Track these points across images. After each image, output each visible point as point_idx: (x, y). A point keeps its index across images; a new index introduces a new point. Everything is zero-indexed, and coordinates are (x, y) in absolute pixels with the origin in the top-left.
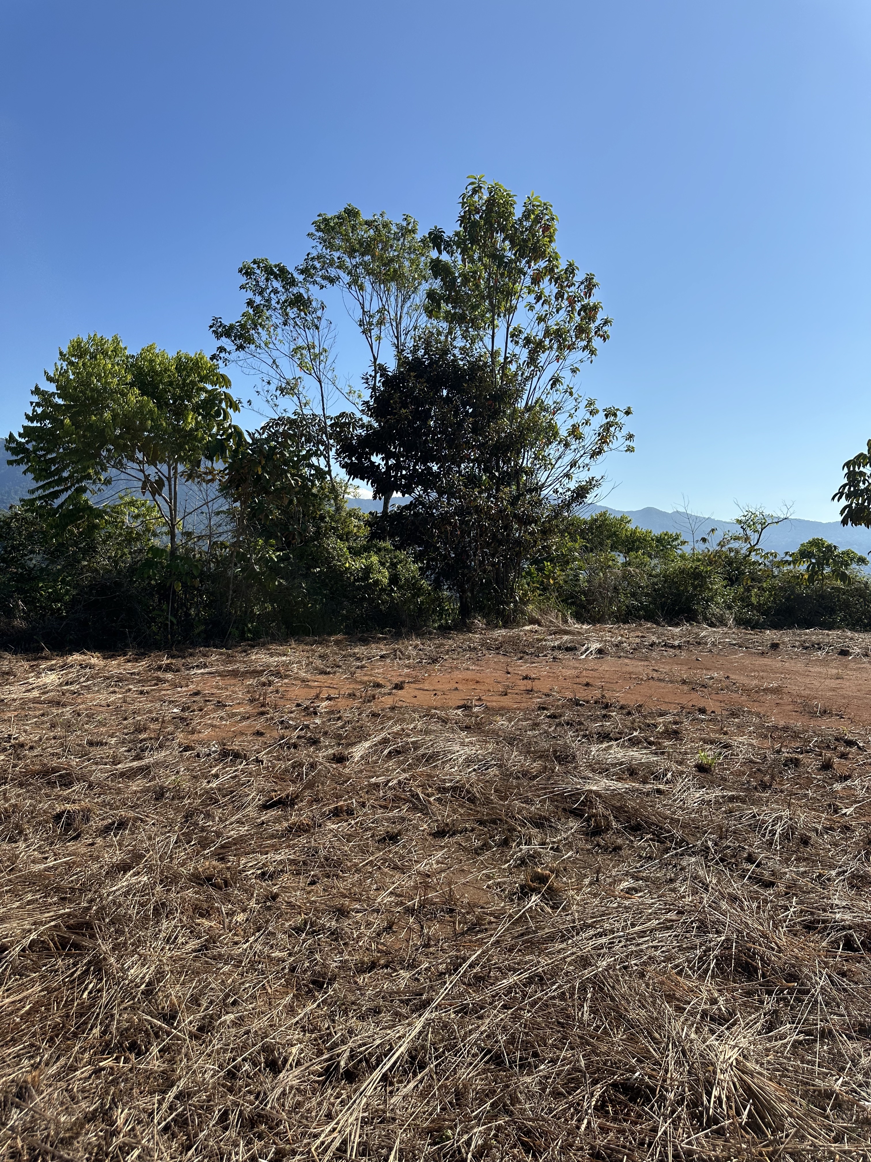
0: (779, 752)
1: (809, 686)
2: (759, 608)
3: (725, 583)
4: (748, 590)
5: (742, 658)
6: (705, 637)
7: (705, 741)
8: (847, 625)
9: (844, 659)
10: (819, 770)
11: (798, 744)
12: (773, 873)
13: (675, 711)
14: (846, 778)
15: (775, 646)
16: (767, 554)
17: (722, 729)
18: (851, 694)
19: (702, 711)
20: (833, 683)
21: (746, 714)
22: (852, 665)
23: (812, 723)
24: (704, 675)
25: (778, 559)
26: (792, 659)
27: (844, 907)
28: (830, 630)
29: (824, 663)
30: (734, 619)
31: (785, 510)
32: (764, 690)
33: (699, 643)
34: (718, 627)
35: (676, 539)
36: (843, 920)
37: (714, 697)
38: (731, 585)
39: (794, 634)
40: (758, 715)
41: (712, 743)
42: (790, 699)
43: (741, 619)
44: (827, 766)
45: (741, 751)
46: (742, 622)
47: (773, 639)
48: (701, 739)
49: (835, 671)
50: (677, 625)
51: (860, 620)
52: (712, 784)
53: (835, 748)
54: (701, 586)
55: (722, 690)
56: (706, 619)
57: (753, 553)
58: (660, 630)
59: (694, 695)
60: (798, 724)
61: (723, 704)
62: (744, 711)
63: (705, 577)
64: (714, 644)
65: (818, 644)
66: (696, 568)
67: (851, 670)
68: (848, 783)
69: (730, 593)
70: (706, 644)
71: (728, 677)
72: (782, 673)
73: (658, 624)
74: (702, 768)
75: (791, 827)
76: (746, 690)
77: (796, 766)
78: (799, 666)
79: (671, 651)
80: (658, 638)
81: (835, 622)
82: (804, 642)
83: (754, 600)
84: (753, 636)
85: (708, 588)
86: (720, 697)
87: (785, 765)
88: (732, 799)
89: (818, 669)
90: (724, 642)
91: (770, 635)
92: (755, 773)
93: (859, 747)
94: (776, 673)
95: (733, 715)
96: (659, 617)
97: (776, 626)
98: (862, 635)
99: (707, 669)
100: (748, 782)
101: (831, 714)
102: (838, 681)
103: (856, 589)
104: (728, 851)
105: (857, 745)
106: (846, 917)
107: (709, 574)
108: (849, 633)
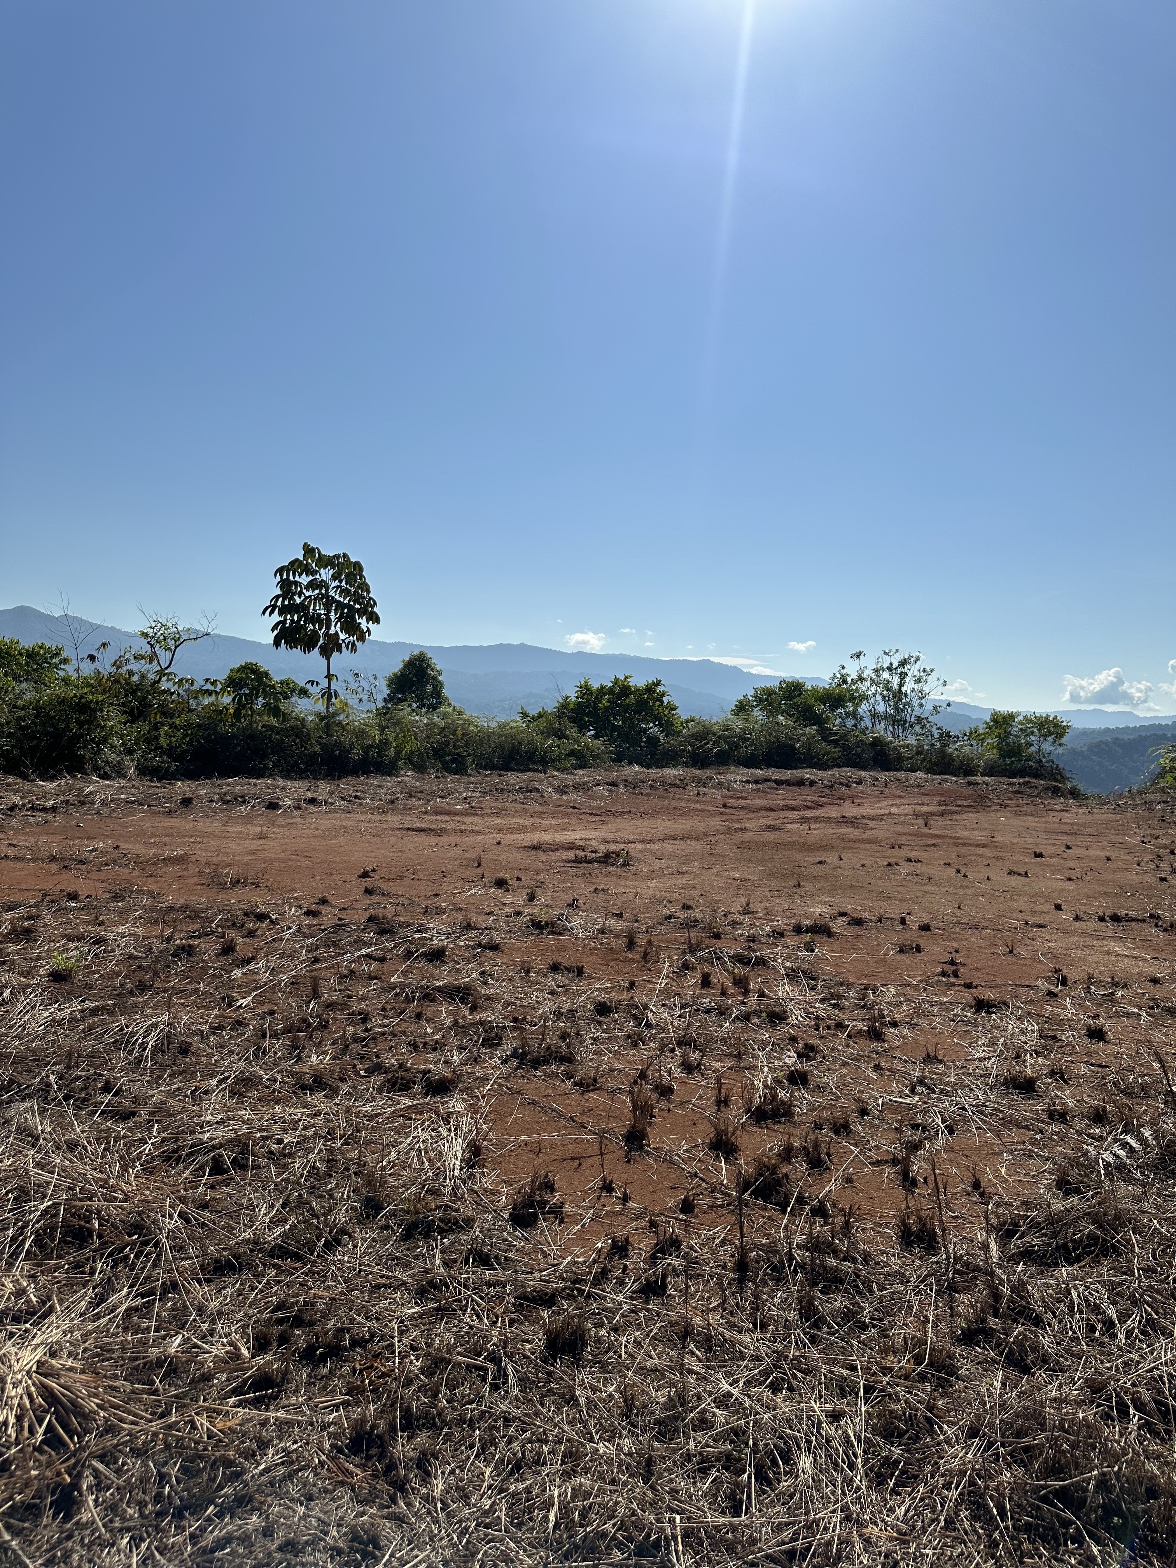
0: (169, 939)
1: (223, 850)
2: (170, 752)
3: (123, 718)
4: (156, 727)
5: (141, 819)
6: (91, 793)
7: (70, 939)
8: (281, 772)
9: (271, 813)
10: (217, 955)
11: (196, 926)
12: (135, 1100)
13: (33, 902)
14: (249, 961)
15: (187, 802)
16: (181, 680)
17: (97, 919)
18: (273, 856)
19: (73, 897)
20: (255, 845)
21: (134, 895)
22: (281, 821)
23: (220, 897)
24: (84, 847)
25: (196, 687)
26: (207, 817)
27: (217, 1123)
28: (257, 778)
29: (248, 819)
30: (136, 768)
31: (205, 623)
32: (165, 860)
33: (83, 803)
34: (114, 780)
35: (57, 654)
36: (212, 1139)
37: (95, 876)
38: (133, 722)
39: (213, 784)
40: (150, 894)
41: (79, 940)
42: (197, 870)
43: (147, 768)
44: (228, 949)
45: (118, 946)
46: (144, 771)
47: (184, 793)
48: (64, 936)
49: (258, 829)
50: (52, 778)
51: (296, 764)
52: (70, 995)
53: (243, 926)
54: (90, 722)
55: (107, 865)
56: (96, 768)
57: (164, 679)
58: (27, 786)
59: (66, 875)
60: (200, 900)
61: (104, 885)
62: (132, 892)
63: (95, 710)
64: (103, 803)
65: (242, 797)
66: (82, 697)
67: (279, 826)
68: (251, 967)
69: (132, 733)
70: (93, 803)
71: (118, 846)
72: (192, 836)
73: (25, 777)
74: (57, 977)
75: (168, 1036)
76: (140, 863)
77: (189, 955)
78: (216, 826)
79: (41, 816)
80: (22, 798)
81: (266, 768)
82: (225, 794)
83: (163, 742)
84: (159, 789)
85: (100, 725)
86: (102, 875)
87: (175, 955)
88: (94, 1012)
89: (238, 828)
90: (118, 799)
91: (181, 787)
92: (134, 971)
93: (272, 921)
94: (184, 836)
95: (117, 897)
96: (26, 767)
97: (191, 775)
98: (296, 784)
99: (89, 838)
100: (121, 985)
101: (245, 883)
102: (261, 842)
103: (292, 728)
104: (78, 1083)
105: (270, 917)
106: (219, 1134)
107: (100, 705)
108: (281, 782)
